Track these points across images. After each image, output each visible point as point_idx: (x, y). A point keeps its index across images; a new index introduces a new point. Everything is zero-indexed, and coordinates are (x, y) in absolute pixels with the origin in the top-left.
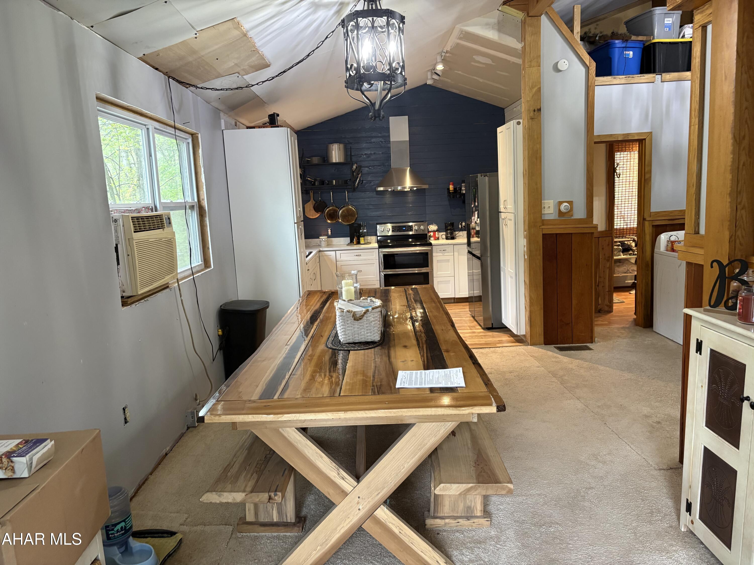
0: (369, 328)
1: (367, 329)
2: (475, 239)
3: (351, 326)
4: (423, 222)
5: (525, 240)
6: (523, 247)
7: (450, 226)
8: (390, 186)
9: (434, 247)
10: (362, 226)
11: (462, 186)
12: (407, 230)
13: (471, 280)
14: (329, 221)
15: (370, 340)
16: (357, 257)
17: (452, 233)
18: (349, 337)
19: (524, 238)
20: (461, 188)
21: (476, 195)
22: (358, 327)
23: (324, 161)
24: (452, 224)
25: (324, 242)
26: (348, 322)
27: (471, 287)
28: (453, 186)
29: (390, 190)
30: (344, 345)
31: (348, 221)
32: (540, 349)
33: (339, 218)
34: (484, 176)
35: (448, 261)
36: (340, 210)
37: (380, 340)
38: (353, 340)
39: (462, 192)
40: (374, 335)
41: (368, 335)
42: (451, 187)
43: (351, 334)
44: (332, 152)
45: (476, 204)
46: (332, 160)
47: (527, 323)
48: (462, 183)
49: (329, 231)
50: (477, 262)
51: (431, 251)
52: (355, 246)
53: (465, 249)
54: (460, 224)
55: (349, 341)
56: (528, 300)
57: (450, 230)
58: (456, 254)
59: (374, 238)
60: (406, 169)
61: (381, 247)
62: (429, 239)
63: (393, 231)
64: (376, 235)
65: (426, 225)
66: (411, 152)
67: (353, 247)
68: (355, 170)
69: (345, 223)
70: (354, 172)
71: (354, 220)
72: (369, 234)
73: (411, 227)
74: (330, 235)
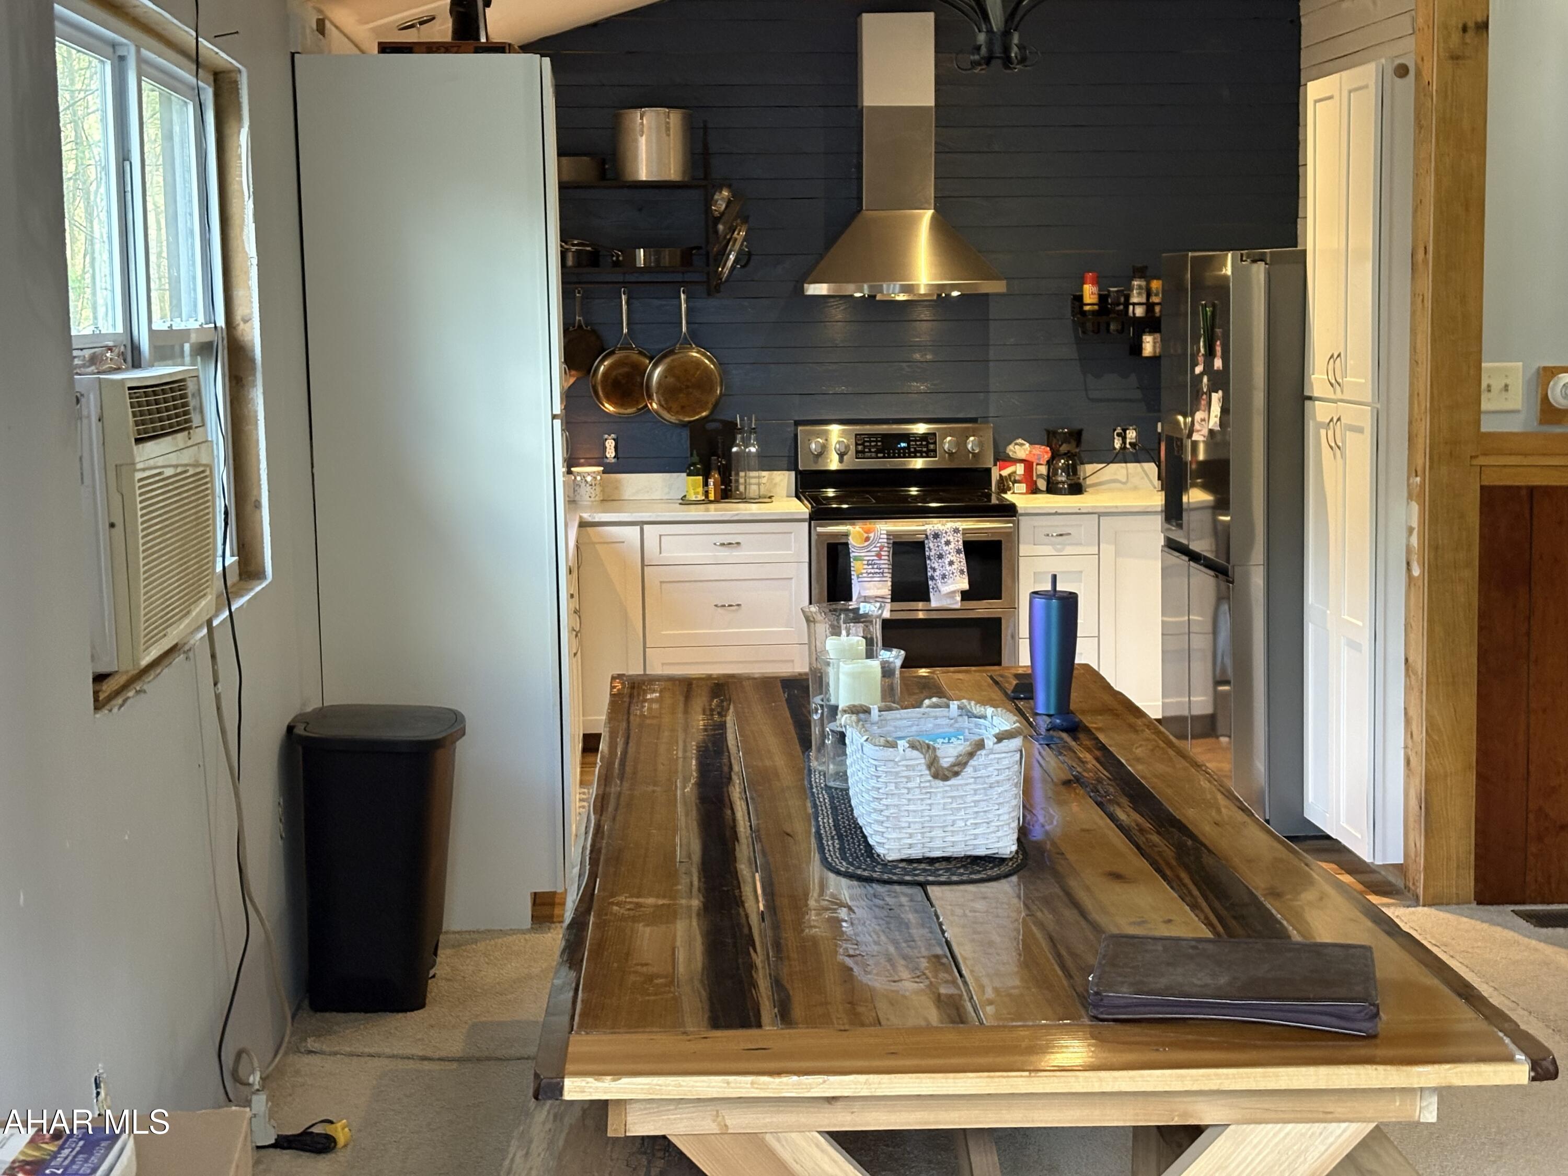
0: (983, 806)
1: (976, 809)
2: (1196, 496)
3: (922, 800)
4: (973, 420)
5: (1415, 507)
6: (1404, 534)
7: (1065, 441)
8: (858, 280)
9: (1024, 522)
10: (741, 430)
11: (1130, 289)
12: (916, 452)
14: (609, 408)
15: (981, 852)
16: (724, 554)
18: (911, 836)
19: (1410, 497)
20: (1127, 297)
21: (1218, 331)
22: (944, 804)
23: (603, 175)
24: (1076, 436)
25: (589, 488)
26: (909, 785)
28: (1095, 289)
29: (858, 295)
30: (898, 867)
31: (683, 409)
32: (1465, 919)
33: (650, 397)
34: (1254, 261)
35: (1076, 575)
36: (655, 366)
37: (1017, 852)
38: (926, 850)
39: (1131, 313)
40: (999, 834)
41: (976, 831)
42: (1090, 293)
43: (918, 826)
44: (636, 141)
45: (1218, 363)
46: (637, 172)
47: (1411, 819)
48: (1133, 277)
49: (610, 444)
51: (1013, 537)
52: (712, 506)
53: (1154, 532)
54: (1118, 435)
55: (909, 851)
56: (1420, 735)
57: (1068, 455)
58: (1108, 550)
59: (784, 480)
60: (920, 217)
61: (821, 514)
62: (1004, 486)
63: (859, 454)
64: (792, 465)
65: (989, 435)
66: (941, 150)
67: (707, 510)
68: (723, 214)
69: (672, 418)
70: (717, 220)
71: (710, 406)
72: (767, 463)
73: (925, 437)
74: (613, 461)
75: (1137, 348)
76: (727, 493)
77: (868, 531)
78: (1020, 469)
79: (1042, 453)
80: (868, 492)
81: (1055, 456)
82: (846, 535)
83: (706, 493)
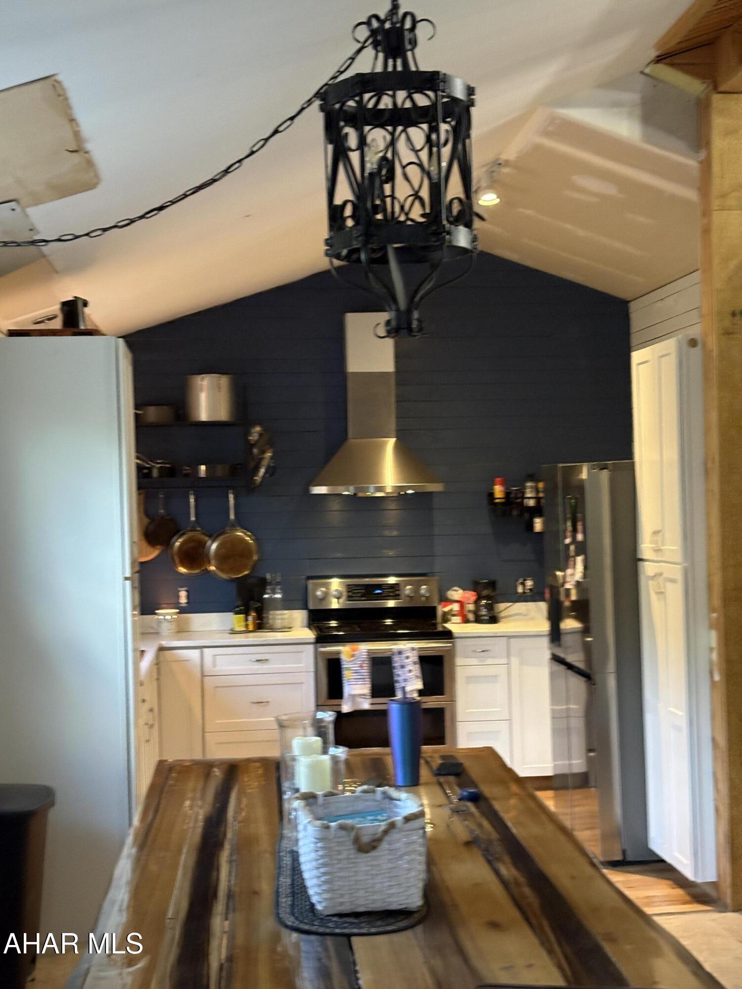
0: (395, 872)
1: (389, 875)
2: (570, 624)
3: (349, 868)
4: (425, 576)
5: (714, 633)
6: (708, 652)
7: (486, 588)
8: (345, 483)
9: (459, 644)
10: (271, 582)
11: (525, 488)
12: (386, 596)
13: (560, 730)
14: (182, 570)
15: (396, 907)
16: (258, 667)
17: (490, 608)
18: (342, 896)
19: (710, 627)
20: (523, 493)
21: (579, 515)
22: (366, 871)
23: (177, 418)
24: (492, 585)
25: (169, 624)
27: (560, 750)
28: (501, 489)
29: (346, 493)
30: (330, 921)
31: (232, 570)
33: (209, 563)
34: (601, 469)
35: (494, 678)
36: (213, 541)
37: (422, 907)
38: (352, 907)
39: (525, 504)
40: (408, 893)
41: (391, 892)
42: (499, 491)
43: (347, 889)
44: (198, 397)
45: (580, 537)
46: (199, 415)
47: (721, 851)
48: (526, 481)
49: (183, 594)
50: (577, 684)
51: (451, 652)
52: (251, 635)
53: (543, 650)
54: (521, 584)
55: (342, 908)
57: (487, 598)
58: (515, 661)
59: (299, 616)
60: (386, 443)
61: (323, 638)
62: (446, 619)
63: (350, 598)
64: (305, 607)
65: (435, 585)
66: (399, 401)
67: (247, 637)
68: (257, 441)
69: (224, 576)
70: (253, 446)
71: (249, 567)
72: (288, 604)
73: (394, 587)
74: (185, 605)
75: (530, 526)
76: (261, 625)
77: (354, 650)
78: (456, 607)
79: (471, 596)
80: (354, 623)
81: (479, 598)
82: (338, 653)
83: (247, 626)
